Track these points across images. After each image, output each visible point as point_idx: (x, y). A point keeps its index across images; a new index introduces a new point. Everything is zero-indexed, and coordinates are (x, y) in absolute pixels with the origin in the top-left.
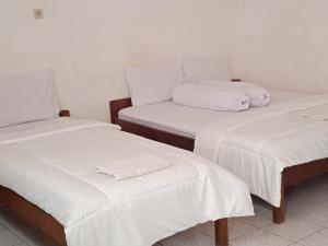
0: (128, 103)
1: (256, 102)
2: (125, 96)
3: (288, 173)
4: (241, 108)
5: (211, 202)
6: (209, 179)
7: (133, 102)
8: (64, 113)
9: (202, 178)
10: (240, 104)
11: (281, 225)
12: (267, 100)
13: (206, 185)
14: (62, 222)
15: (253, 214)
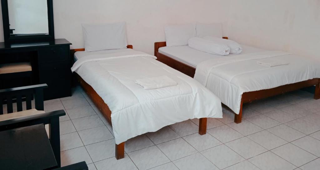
0: (164, 44)
1: (234, 52)
2: (163, 41)
3: (245, 96)
4: (224, 54)
5: (198, 107)
6: (198, 94)
7: (167, 44)
8: (130, 47)
9: (194, 94)
10: (224, 52)
11: (239, 124)
12: (240, 51)
13: (195, 98)
14: (111, 110)
15: (222, 117)
